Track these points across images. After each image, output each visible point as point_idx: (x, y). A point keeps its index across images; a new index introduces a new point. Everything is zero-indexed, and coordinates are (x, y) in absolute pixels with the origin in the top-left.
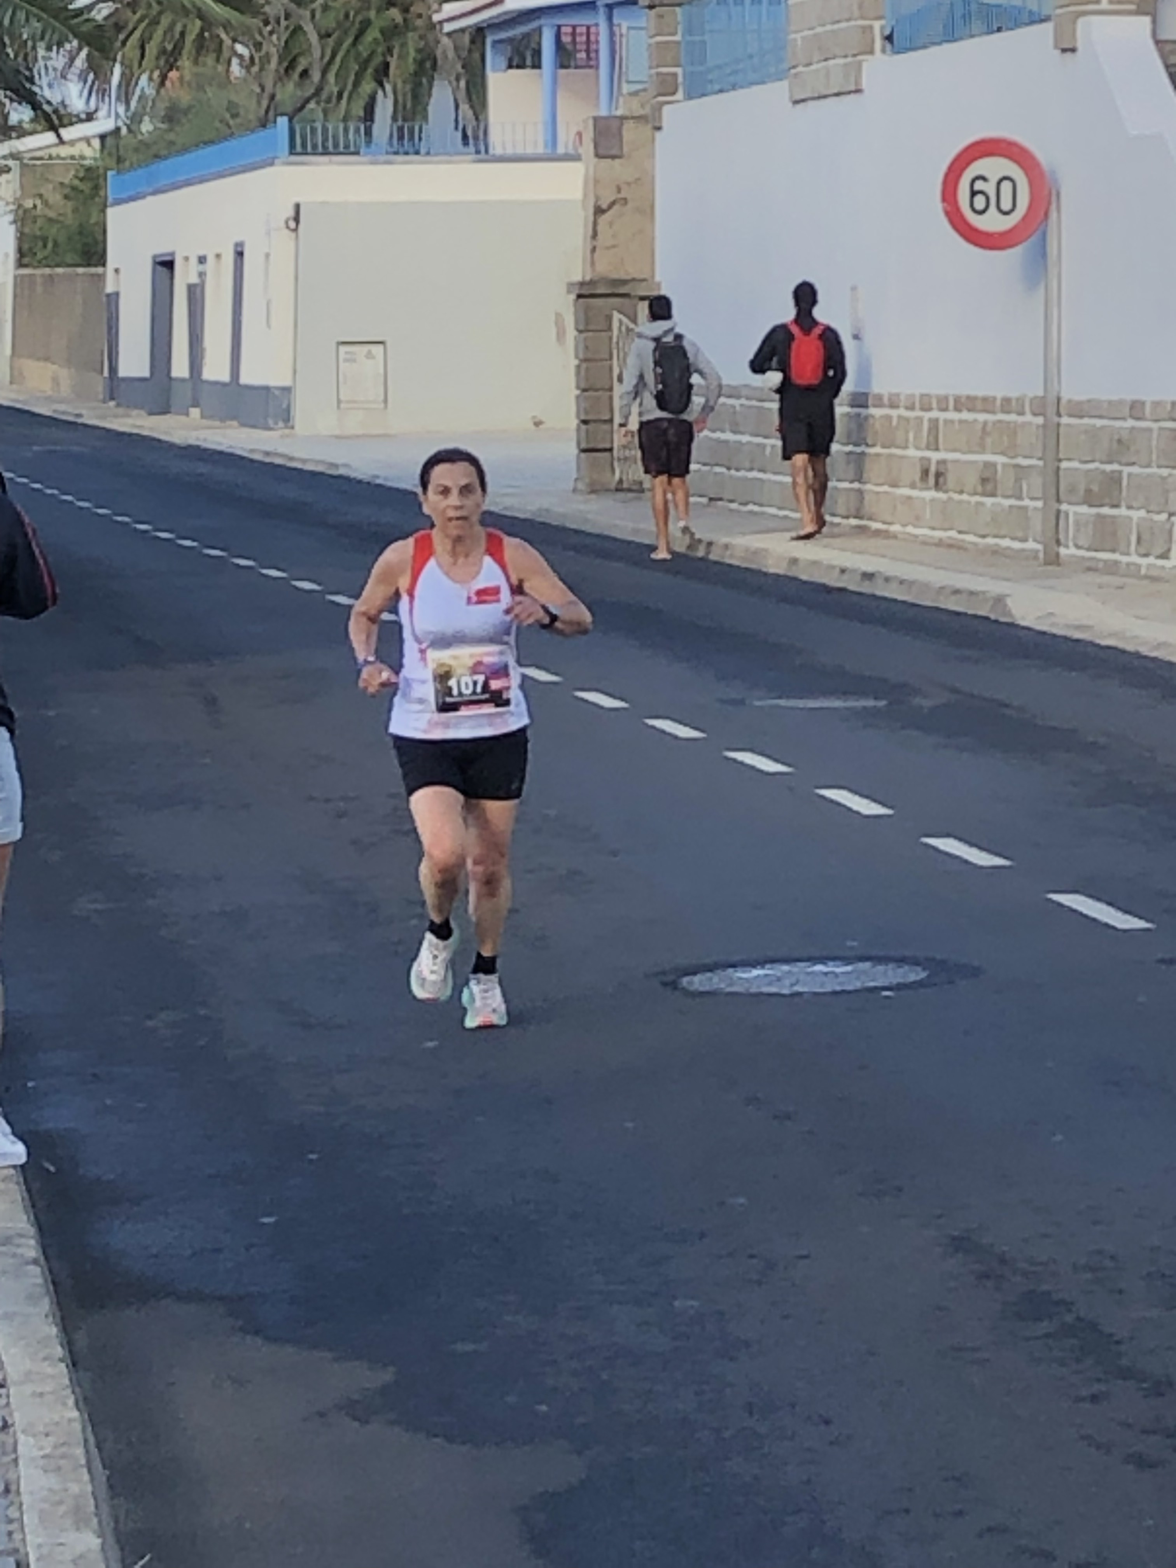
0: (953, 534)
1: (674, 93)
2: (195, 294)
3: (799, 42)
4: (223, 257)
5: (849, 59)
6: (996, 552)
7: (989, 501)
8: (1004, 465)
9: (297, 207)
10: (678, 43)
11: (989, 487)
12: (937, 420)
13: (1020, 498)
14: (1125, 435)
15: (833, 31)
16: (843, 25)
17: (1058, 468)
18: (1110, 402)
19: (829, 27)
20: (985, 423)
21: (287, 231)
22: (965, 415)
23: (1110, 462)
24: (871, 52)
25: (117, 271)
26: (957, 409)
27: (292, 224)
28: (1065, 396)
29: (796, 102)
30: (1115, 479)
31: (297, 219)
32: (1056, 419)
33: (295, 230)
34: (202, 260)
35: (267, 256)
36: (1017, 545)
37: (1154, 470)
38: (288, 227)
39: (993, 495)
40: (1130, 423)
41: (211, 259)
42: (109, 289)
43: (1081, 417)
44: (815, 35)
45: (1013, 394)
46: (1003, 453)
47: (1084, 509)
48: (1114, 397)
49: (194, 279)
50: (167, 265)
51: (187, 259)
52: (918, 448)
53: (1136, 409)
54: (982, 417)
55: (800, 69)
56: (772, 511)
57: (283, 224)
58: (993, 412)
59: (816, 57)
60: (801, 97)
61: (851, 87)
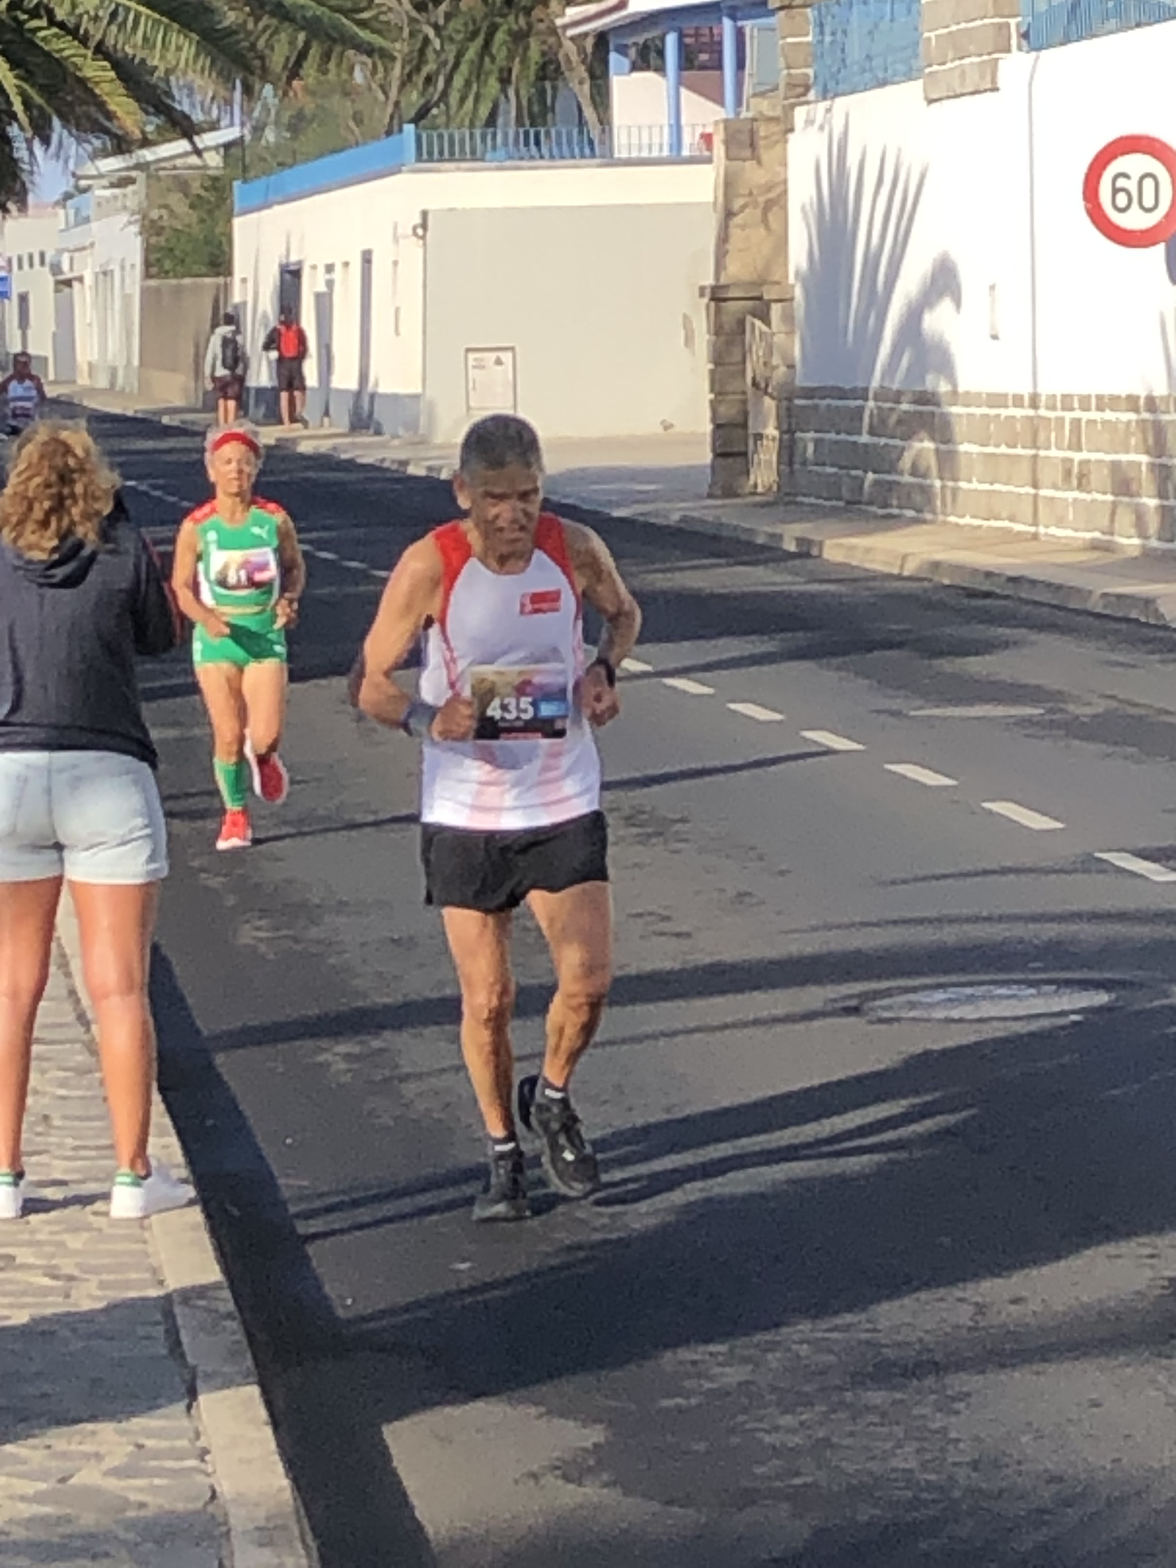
0: (1097, 534)
1: (805, 94)
2: (324, 302)
3: (933, 42)
4: (351, 266)
5: (985, 58)
8: (1148, 465)
9: (425, 214)
10: (809, 44)
11: (1133, 486)
12: (1079, 420)
15: (967, 29)
16: (978, 23)
19: (963, 25)
20: (1129, 423)
21: (414, 239)
22: (1109, 415)
24: (1008, 50)
25: (243, 281)
26: (1100, 409)
27: (420, 232)
29: (931, 101)
31: (424, 226)
33: (423, 238)
34: (330, 268)
35: (395, 263)
38: (415, 234)
39: (1137, 494)
41: (338, 268)
42: (235, 299)
44: (950, 33)
45: (1158, 393)
46: (1147, 453)
49: (322, 288)
50: (293, 274)
51: (314, 267)
52: (1059, 448)
54: (1125, 416)
55: (935, 68)
57: (410, 232)
58: (1136, 411)
59: (950, 55)
60: (935, 96)
61: (989, 86)
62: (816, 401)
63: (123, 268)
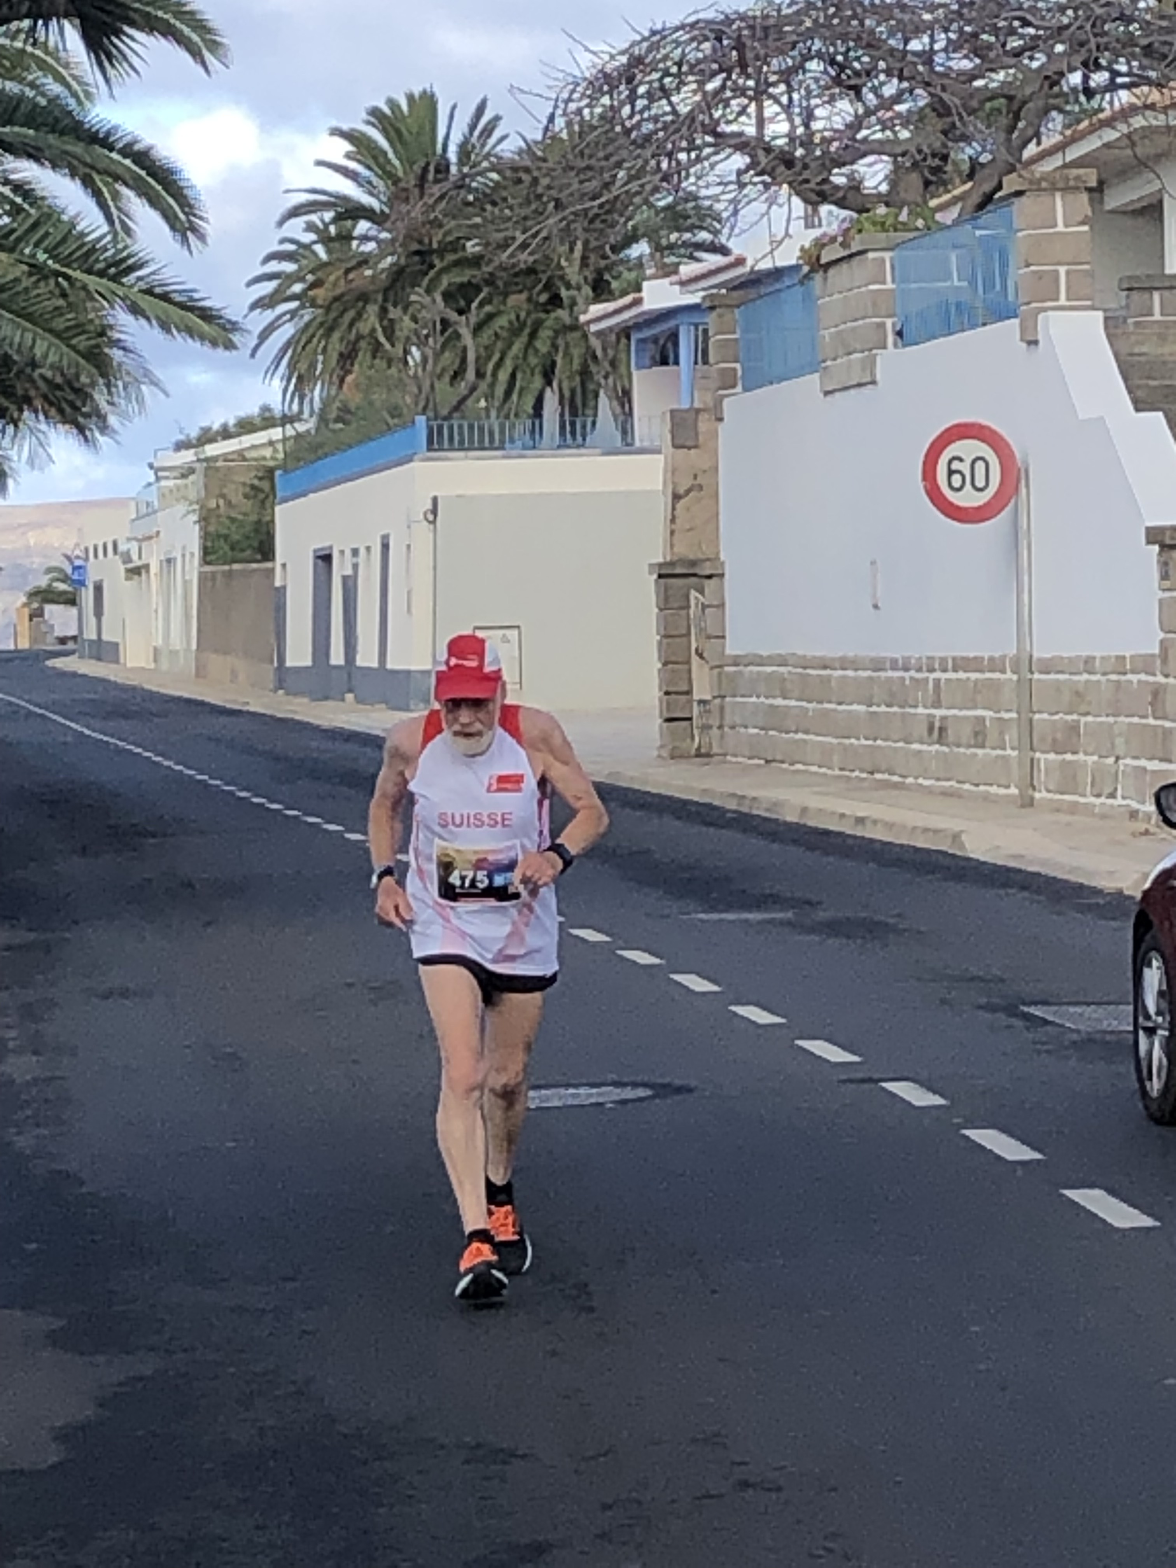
0: (952, 783)
1: (734, 386)
2: (350, 586)
3: (827, 339)
4: (372, 550)
5: (866, 354)
6: (986, 798)
7: (980, 752)
8: (991, 719)
9: (435, 500)
10: (736, 340)
11: (980, 738)
12: (939, 680)
13: (1004, 749)
14: (1081, 688)
15: (853, 328)
16: (861, 322)
17: (1031, 720)
18: (1069, 658)
19: (849, 325)
20: (976, 681)
21: (426, 524)
22: (962, 675)
23: (1070, 713)
24: (885, 347)
25: (284, 566)
26: (955, 670)
27: (431, 517)
28: (1036, 655)
29: (827, 393)
30: (1074, 728)
31: (434, 511)
32: (1029, 676)
33: (434, 522)
34: (355, 552)
35: (409, 546)
36: (1002, 791)
37: (1103, 719)
38: (426, 519)
39: (983, 746)
40: (1085, 676)
41: (362, 551)
42: (278, 583)
43: (1048, 673)
44: (840, 331)
45: (997, 655)
46: (990, 709)
47: (1052, 756)
48: (1073, 654)
49: (349, 572)
50: (324, 559)
51: (342, 552)
52: (925, 707)
53: (1088, 664)
54: (974, 676)
55: (829, 363)
56: (814, 769)
57: (421, 517)
58: (981, 671)
59: (840, 353)
60: (830, 388)
61: (868, 379)
62: (741, 668)
63: (183, 556)
